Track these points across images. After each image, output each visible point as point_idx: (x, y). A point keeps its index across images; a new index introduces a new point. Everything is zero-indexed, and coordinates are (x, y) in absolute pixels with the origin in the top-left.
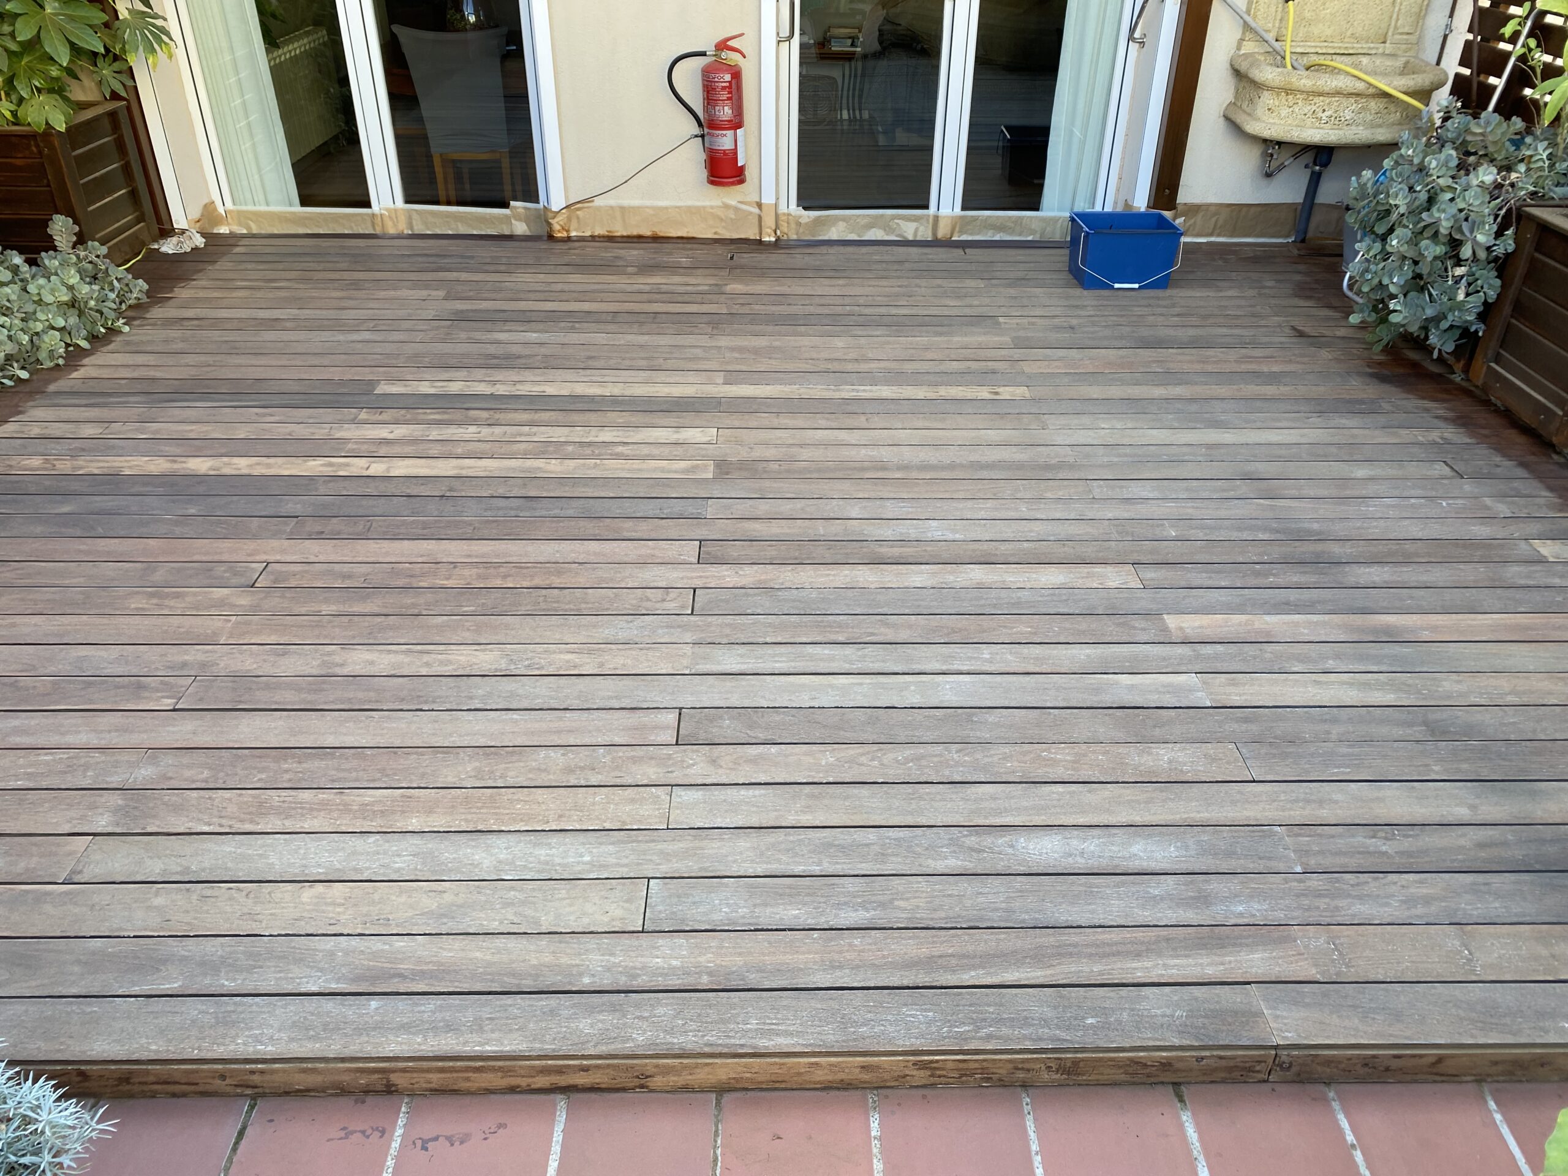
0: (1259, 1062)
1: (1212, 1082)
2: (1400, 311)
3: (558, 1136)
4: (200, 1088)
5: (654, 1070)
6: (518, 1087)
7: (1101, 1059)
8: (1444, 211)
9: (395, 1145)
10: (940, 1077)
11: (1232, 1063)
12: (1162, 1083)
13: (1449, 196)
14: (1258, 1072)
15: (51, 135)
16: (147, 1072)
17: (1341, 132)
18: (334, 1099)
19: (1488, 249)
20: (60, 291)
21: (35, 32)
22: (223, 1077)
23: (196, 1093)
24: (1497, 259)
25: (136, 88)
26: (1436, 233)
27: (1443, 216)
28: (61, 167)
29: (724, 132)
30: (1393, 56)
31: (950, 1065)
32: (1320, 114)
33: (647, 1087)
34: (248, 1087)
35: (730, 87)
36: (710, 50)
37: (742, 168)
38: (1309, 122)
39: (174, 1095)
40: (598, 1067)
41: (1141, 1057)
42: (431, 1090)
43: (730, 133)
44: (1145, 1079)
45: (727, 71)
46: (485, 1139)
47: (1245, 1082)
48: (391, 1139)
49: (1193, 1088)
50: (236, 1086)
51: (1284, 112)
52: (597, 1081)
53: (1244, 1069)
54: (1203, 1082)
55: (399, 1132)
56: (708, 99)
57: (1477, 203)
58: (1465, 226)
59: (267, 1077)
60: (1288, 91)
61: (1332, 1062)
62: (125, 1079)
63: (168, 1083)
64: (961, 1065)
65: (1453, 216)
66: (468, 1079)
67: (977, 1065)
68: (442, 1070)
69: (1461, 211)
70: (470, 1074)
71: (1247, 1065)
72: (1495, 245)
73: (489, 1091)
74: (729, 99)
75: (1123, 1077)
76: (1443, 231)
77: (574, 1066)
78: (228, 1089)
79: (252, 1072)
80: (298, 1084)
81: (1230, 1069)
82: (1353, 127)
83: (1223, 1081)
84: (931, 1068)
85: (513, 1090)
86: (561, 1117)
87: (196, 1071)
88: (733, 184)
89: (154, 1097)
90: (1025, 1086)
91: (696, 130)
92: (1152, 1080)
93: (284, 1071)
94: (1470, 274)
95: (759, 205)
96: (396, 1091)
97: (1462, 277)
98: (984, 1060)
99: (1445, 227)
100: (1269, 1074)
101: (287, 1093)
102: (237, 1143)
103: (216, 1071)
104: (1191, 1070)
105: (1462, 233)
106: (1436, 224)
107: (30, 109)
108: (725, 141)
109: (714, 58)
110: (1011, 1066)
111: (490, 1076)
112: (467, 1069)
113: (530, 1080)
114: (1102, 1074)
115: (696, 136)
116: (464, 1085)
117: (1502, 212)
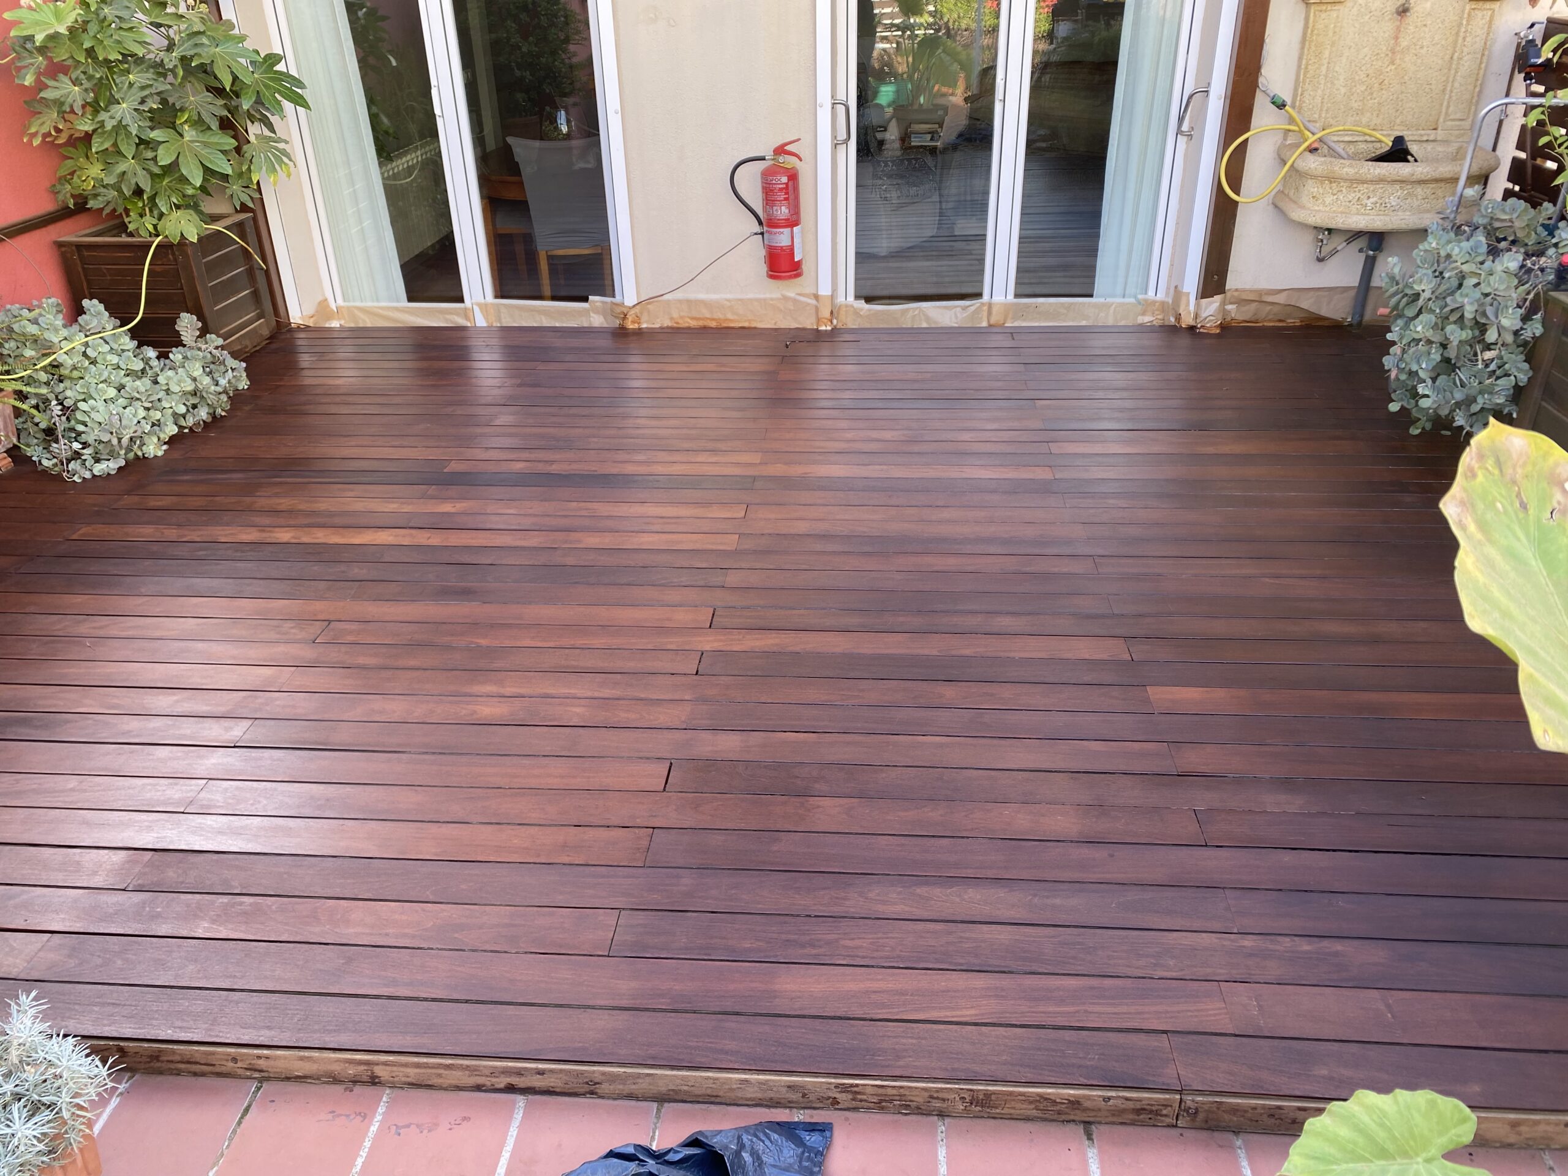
0: (1166, 1106)
1: (1122, 1123)
2: (1427, 396)
3: (513, 1132)
4: (217, 1069)
5: (603, 1078)
6: (484, 1086)
7: (1011, 1093)
8: (1467, 295)
9: (374, 1128)
10: (861, 1101)
11: (1138, 1106)
12: (1074, 1121)
13: (1475, 281)
14: (1166, 1116)
15: (185, 245)
16: (173, 1052)
17: (1387, 218)
18: (327, 1086)
19: (1516, 333)
20: (185, 382)
21: (174, 158)
22: (235, 1060)
23: (213, 1073)
24: (1525, 344)
25: (262, 199)
26: (1462, 317)
27: (1466, 300)
28: (193, 272)
29: (781, 230)
30: (1446, 142)
31: (869, 1090)
32: (1365, 201)
33: (596, 1094)
34: (256, 1070)
35: (787, 188)
36: (769, 155)
37: (799, 263)
38: (1354, 209)
39: (195, 1074)
40: (552, 1071)
41: (1049, 1094)
42: (409, 1084)
43: (787, 231)
44: (1055, 1117)
45: (783, 174)
46: (450, 1129)
47: (1154, 1126)
48: (370, 1124)
49: (1102, 1128)
50: (246, 1069)
51: (1329, 199)
52: (552, 1084)
53: (1151, 1112)
54: (1113, 1123)
55: (378, 1118)
56: (767, 200)
57: (1502, 287)
58: (1490, 311)
59: (271, 1063)
60: (1332, 179)
61: (1237, 1110)
62: (156, 1057)
63: (189, 1062)
64: (881, 1091)
65: (1477, 301)
66: (440, 1076)
67: (894, 1092)
68: (418, 1066)
69: (1487, 295)
70: (441, 1071)
71: (1154, 1108)
72: (1522, 329)
73: (459, 1088)
74: (786, 199)
75: (1035, 1113)
76: (1468, 315)
77: (532, 1069)
78: (240, 1072)
79: (259, 1057)
80: (297, 1071)
81: (1139, 1111)
82: (1400, 213)
83: (1133, 1123)
84: (851, 1092)
85: (478, 1088)
86: (518, 1115)
87: (213, 1053)
88: (790, 277)
89: (179, 1075)
90: (942, 1115)
91: (758, 229)
92: (1063, 1117)
93: (285, 1058)
94: (1500, 357)
95: (816, 297)
96: (380, 1083)
97: (1493, 360)
98: (901, 1087)
99: (1469, 312)
100: (1177, 1120)
101: (288, 1079)
102: (242, 1117)
103: (229, 1054)
104: (1100, 1110)
105: (1487, 318)
106: (1461, 308)
107: (169, 224)
108: (782, 238)
109: (773, 162)
110: (926, 1094)
111: (459, 1073)
112: (440, 1066)
113: (494, 1080)
114: (1014, 1108)
115: (756, 234)
116: (435, 1081)
117: (1531, 296)
